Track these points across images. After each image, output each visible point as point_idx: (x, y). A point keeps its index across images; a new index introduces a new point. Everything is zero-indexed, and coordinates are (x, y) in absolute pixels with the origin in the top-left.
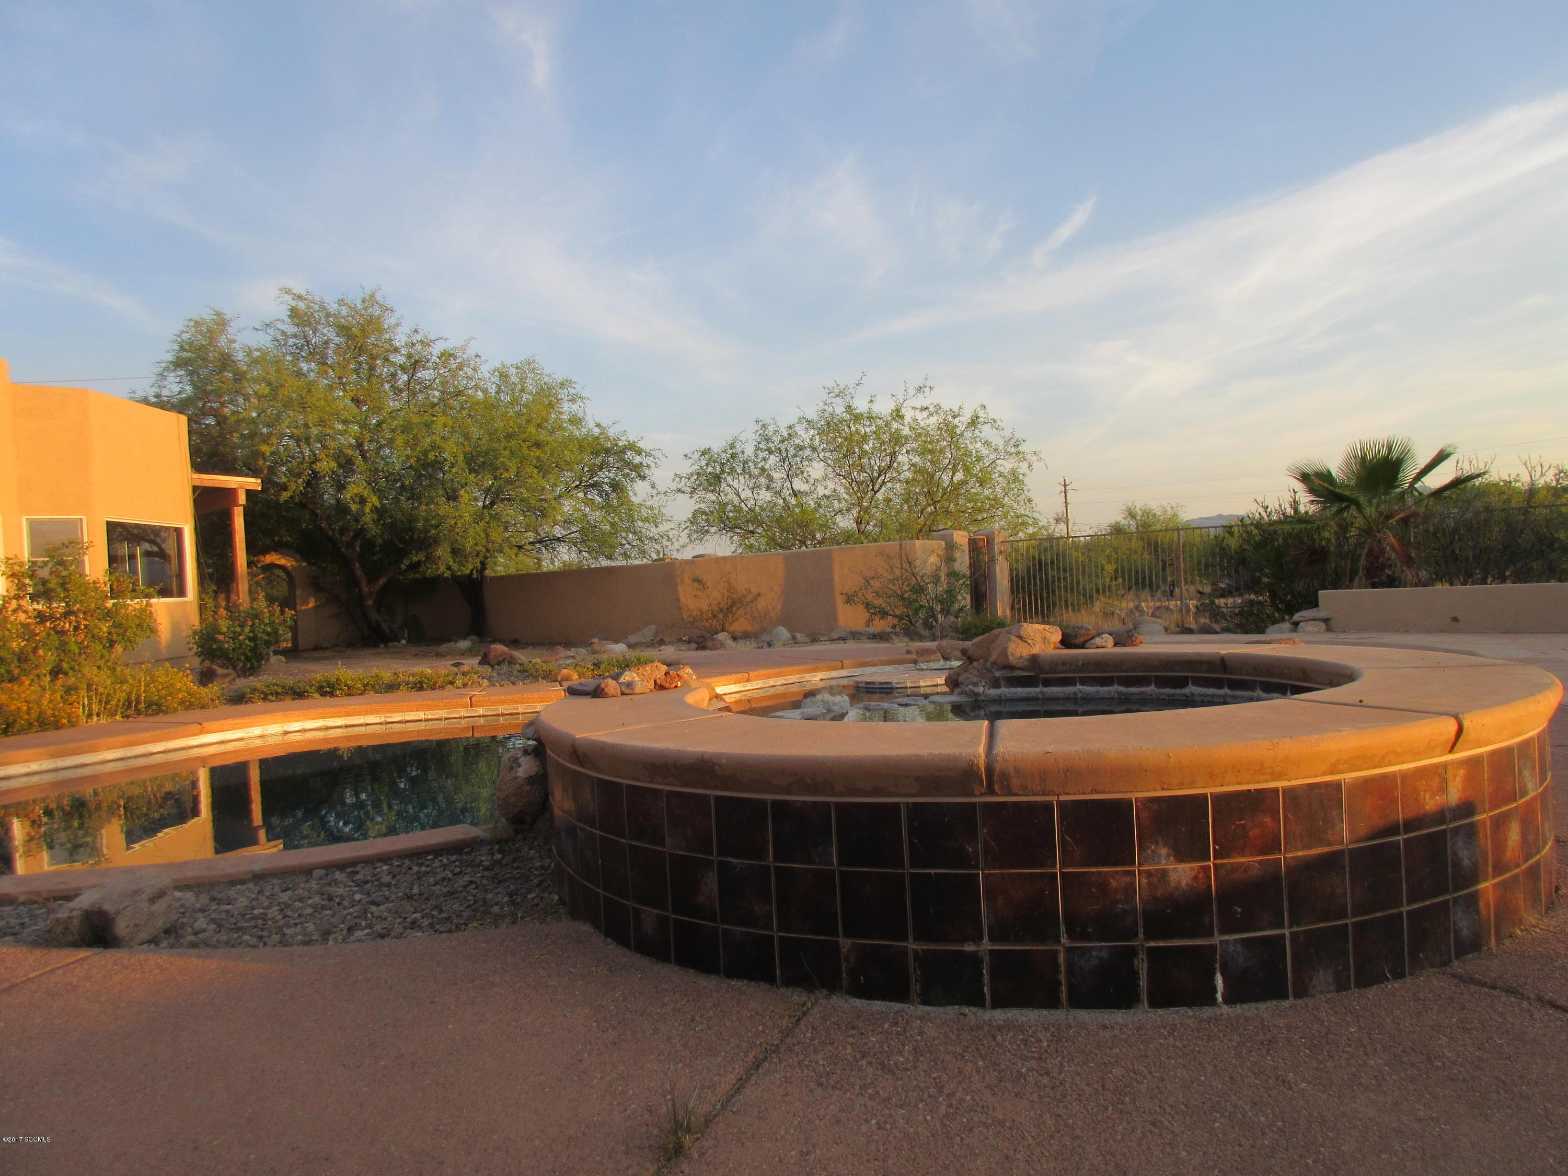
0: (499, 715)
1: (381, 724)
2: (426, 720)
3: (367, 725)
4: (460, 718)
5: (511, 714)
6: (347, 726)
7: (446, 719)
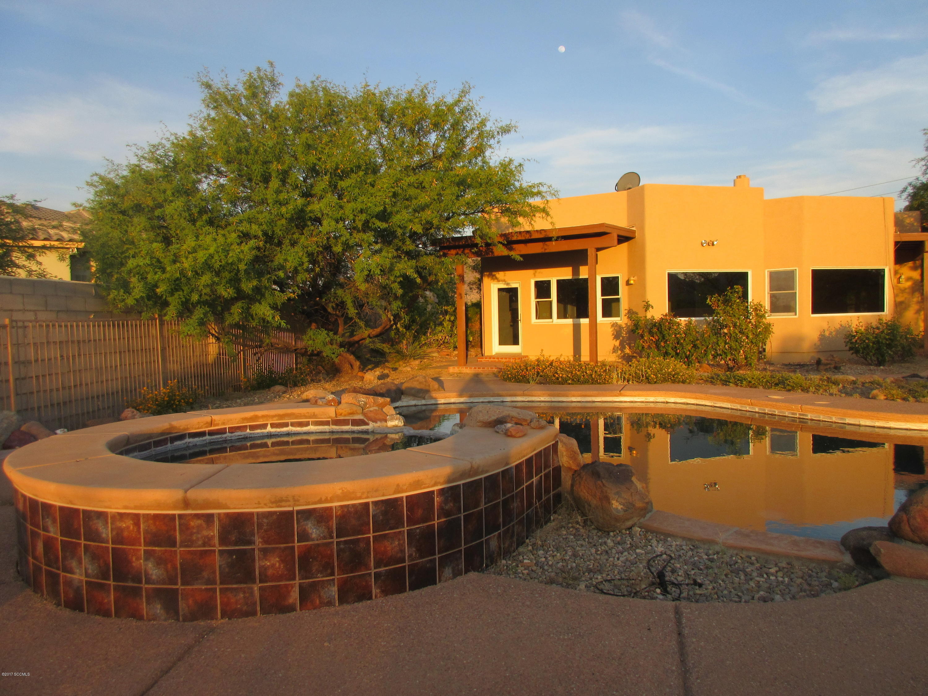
0: (765, 414)
1: (711, 406)
2: (732, 409)
3: (706, 406)
4: (746, 411)
5: (771, 414)
6: (697, 405)
7: (740, 410)
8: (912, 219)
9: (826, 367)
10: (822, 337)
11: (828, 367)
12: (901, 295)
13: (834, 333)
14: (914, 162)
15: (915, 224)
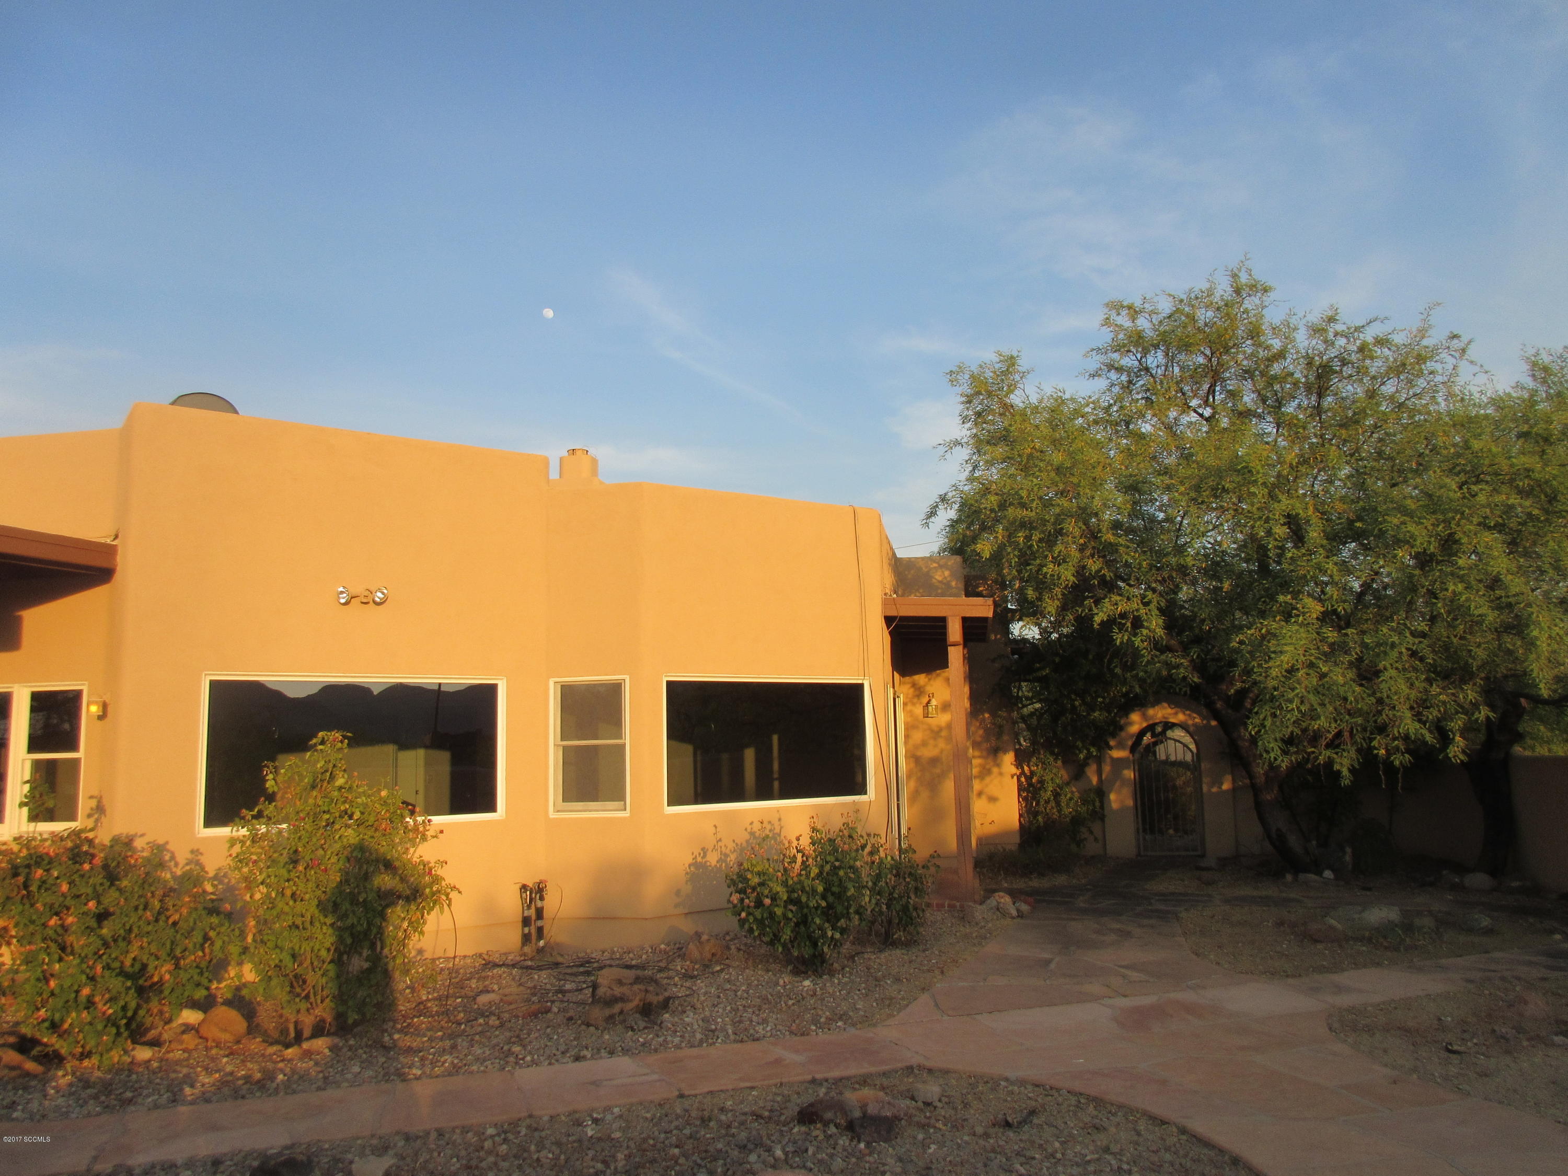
8: (947, 573)
9: (607, 1012)
10: (698, 871)
11: (617, 1008)
12: (932, 742)
13: (733, 857)
14: (942, 449)
15: (953, 584)
